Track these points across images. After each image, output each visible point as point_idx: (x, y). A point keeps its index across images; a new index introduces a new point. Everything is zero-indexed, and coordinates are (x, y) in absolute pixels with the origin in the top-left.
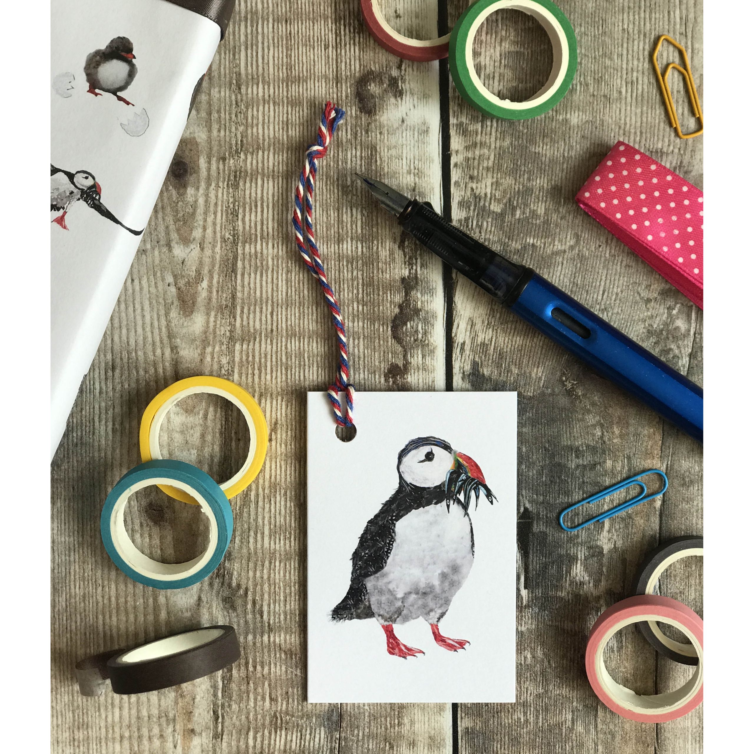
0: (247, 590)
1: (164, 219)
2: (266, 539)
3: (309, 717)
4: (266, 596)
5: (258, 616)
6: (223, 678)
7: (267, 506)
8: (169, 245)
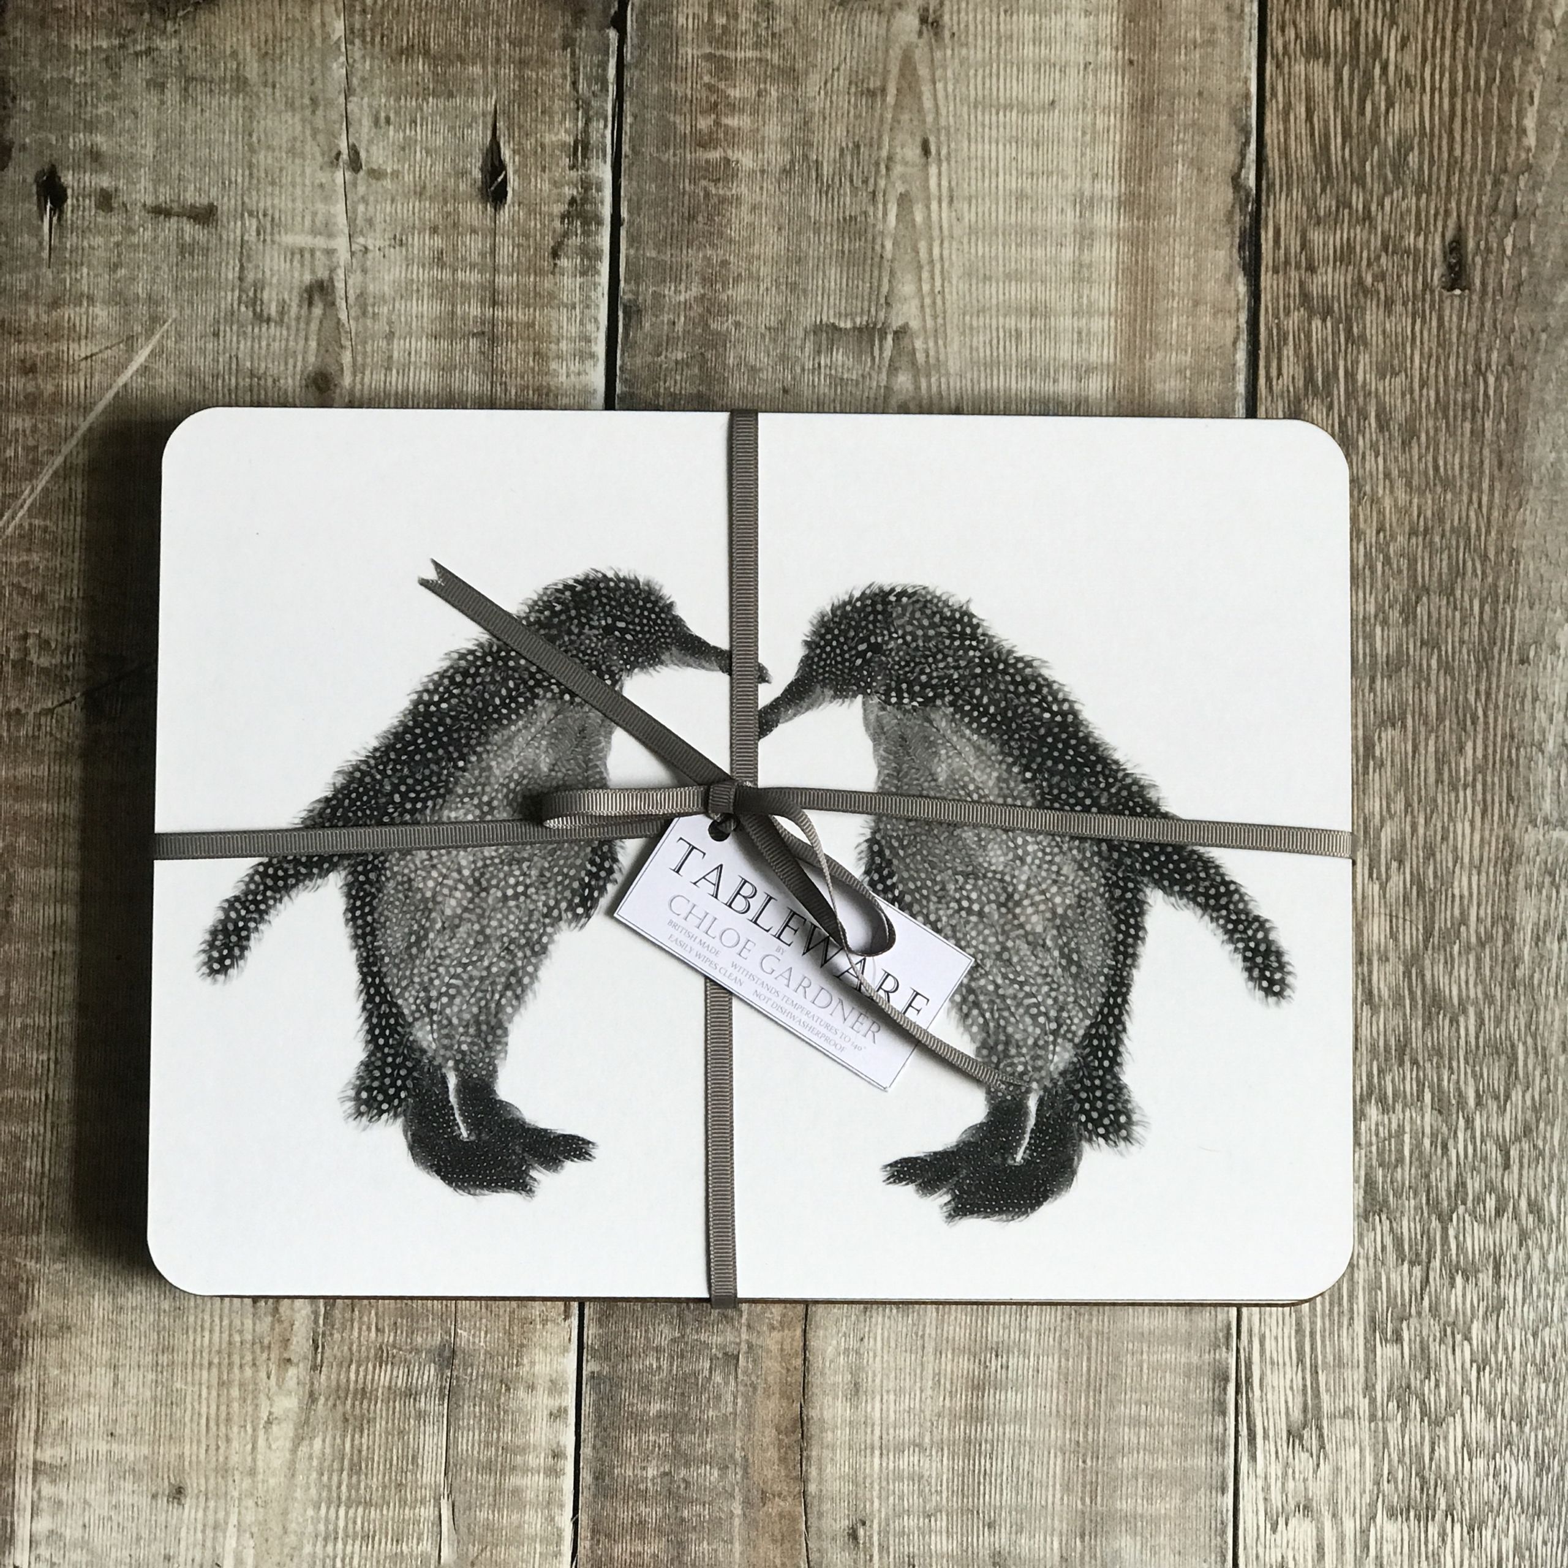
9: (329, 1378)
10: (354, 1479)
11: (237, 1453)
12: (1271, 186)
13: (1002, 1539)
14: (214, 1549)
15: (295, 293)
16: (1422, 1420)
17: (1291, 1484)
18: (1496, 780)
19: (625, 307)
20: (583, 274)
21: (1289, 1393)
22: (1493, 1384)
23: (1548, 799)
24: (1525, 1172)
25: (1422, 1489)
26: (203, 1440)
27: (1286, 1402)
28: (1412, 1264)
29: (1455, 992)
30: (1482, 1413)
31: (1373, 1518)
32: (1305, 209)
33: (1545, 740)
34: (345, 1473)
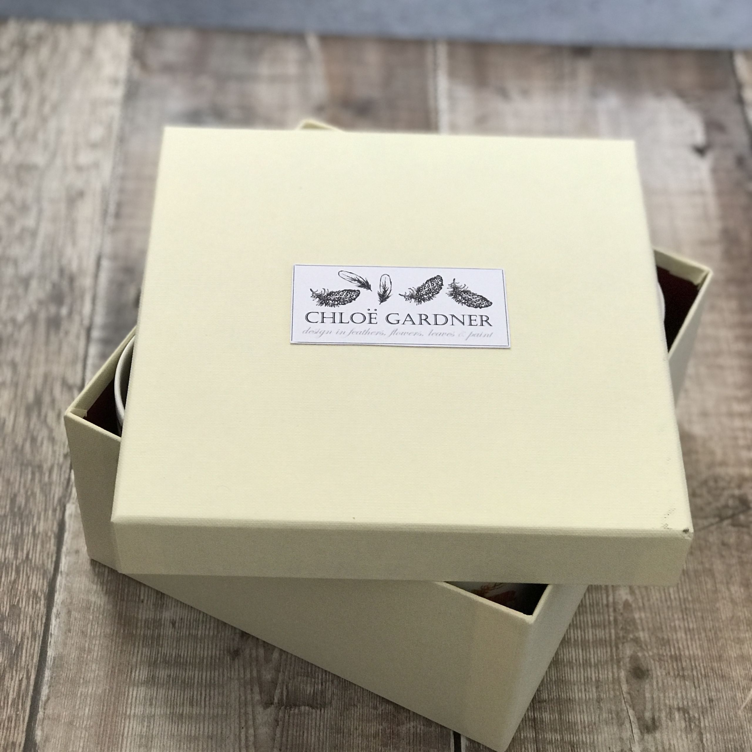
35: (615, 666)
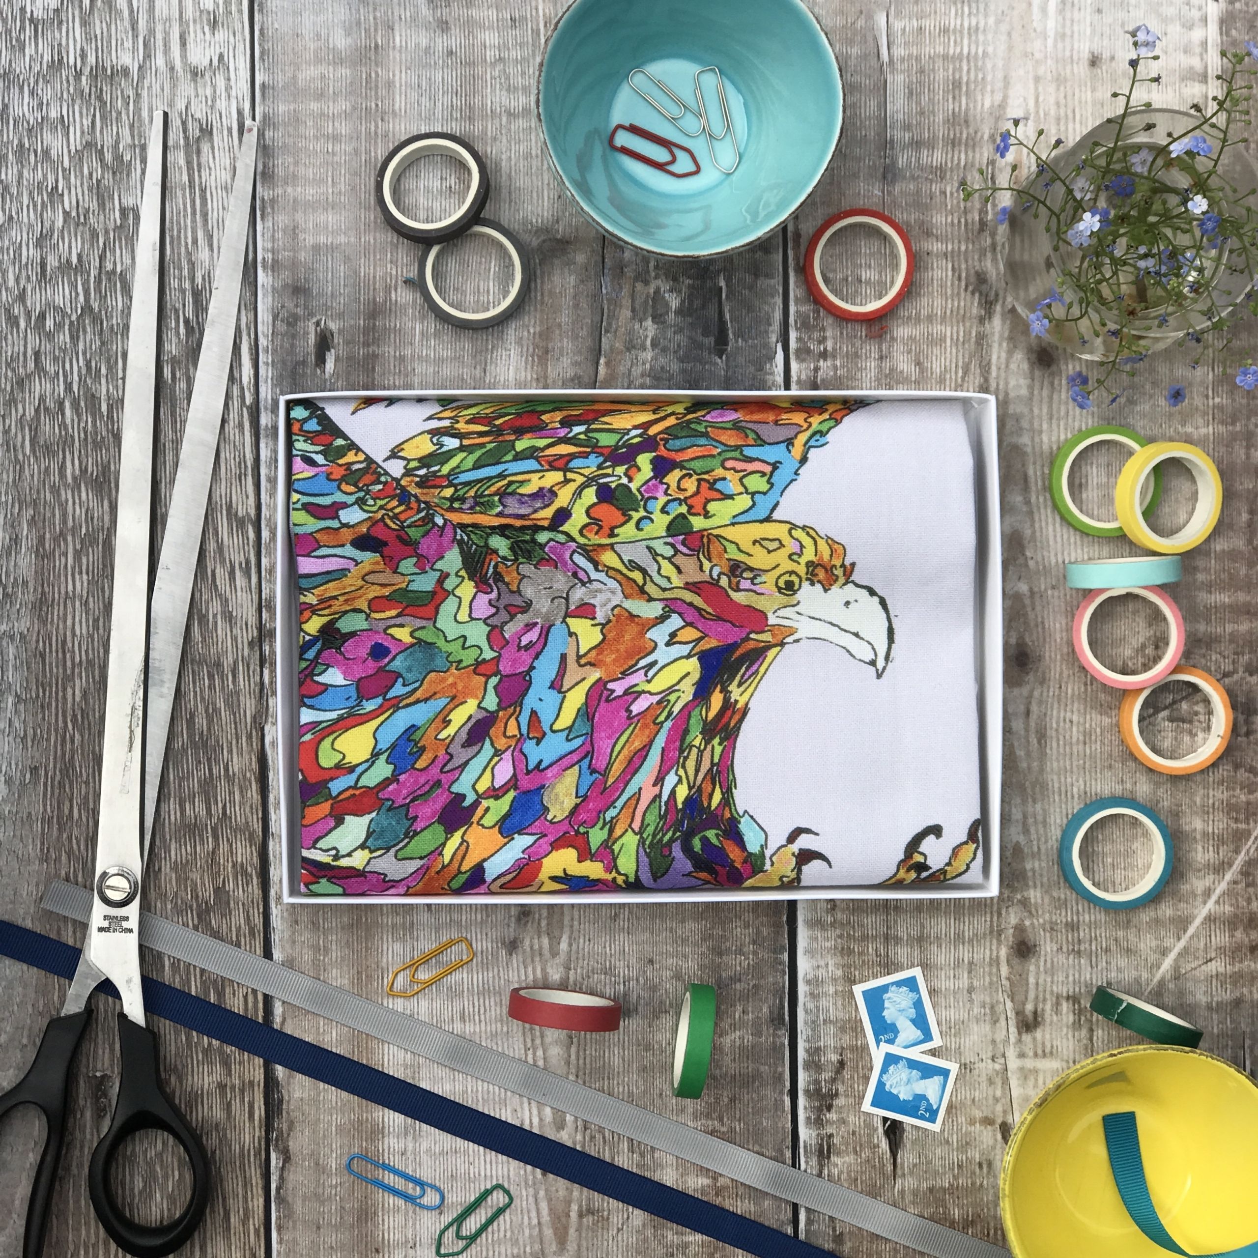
0: (966, 290)
1: (1036, 616)
2: (948, 334)
3: (913, 178)
4: (949, 284)
5: (956, 266)
6: (987, 212)
7: (948, 364)
8: (1032, 592)
9: (981, 154)
10: (957, 77)
11: (1050, 95)
12: (258, 1153)
13: (441, 43)
14: (1064, 19)
15: (1048, 1020)
16: (102, 146)
17: (209, 92)
18: (55, 670)
19: (784, 1024)
20: (818, 1049)
21: (212, 165)
22: (45, 176)
23: (11, 657)
24: (22, 349)
25: (101, 90)
26: (1077, 103)
27: (214, 158)
28: (114, 271)
29: (84, 495)
30: (54, 153)
31: (140, 68)
32: (229, 1136)
33: (15, 705)
34: (965, 79)
35: (995, 941)
